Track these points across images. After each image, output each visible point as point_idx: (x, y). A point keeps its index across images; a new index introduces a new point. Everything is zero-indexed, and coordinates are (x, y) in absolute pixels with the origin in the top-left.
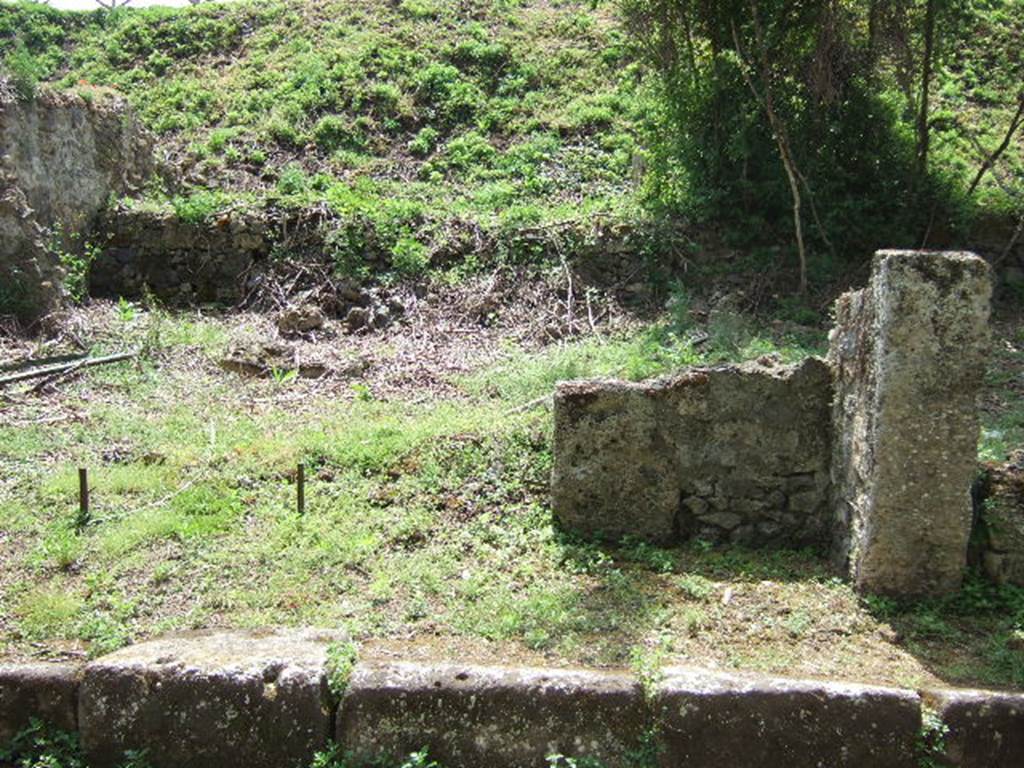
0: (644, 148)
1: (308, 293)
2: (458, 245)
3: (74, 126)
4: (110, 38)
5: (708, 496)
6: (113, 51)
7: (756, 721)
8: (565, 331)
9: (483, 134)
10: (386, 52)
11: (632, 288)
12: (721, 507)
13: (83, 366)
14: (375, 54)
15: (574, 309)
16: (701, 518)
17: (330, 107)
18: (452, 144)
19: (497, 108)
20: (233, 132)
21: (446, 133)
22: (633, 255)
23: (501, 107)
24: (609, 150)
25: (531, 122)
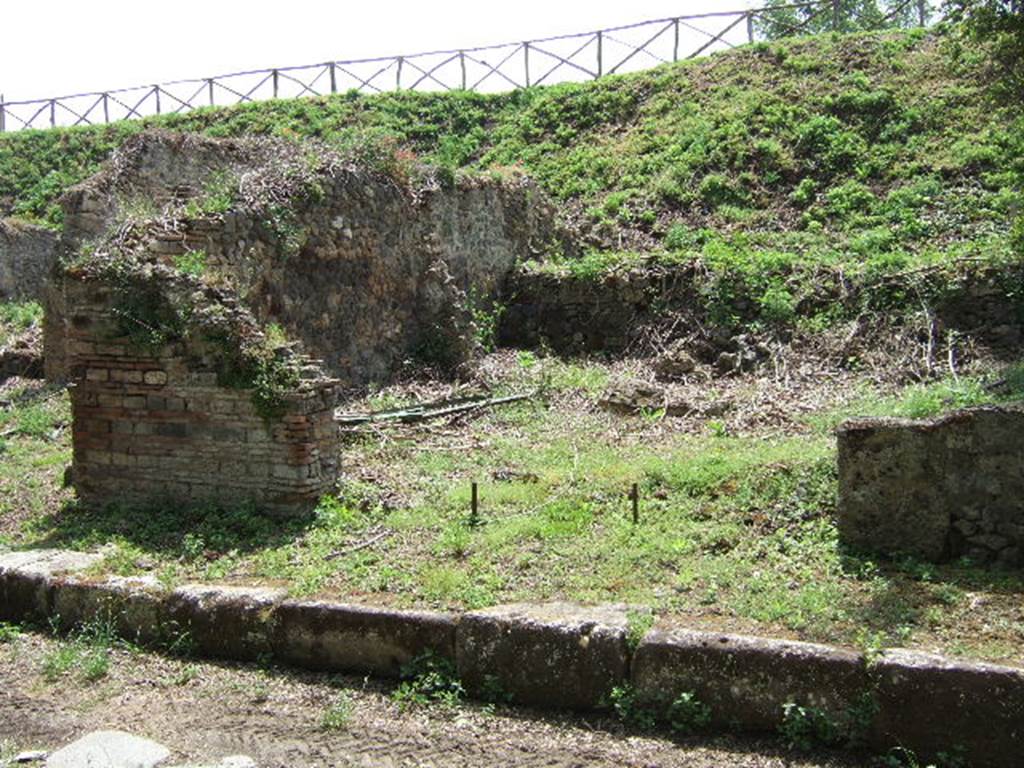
0: (1016, 189)
1: (682, 341)
2: (824, 293)
3: (486, 204)
4: (524, 116)
5: (976, 520)
6: (527, 128)
7: (957, 693)
8: (923, 373)
9: (862, 181)
10: (768, 109)
11: (998, 330)
12: (987, 529)
13: (487, 405)
14: (758, 112)
15: (934, 352)
16: (970, 539)
17: (716, 166)
18: (833, 191)
19: (877, 156)
20: (626, 194)
21: (826, 182)
22: (999, 298)
23: (882, 153)
24: (995, 189)
25: (914, 164)
